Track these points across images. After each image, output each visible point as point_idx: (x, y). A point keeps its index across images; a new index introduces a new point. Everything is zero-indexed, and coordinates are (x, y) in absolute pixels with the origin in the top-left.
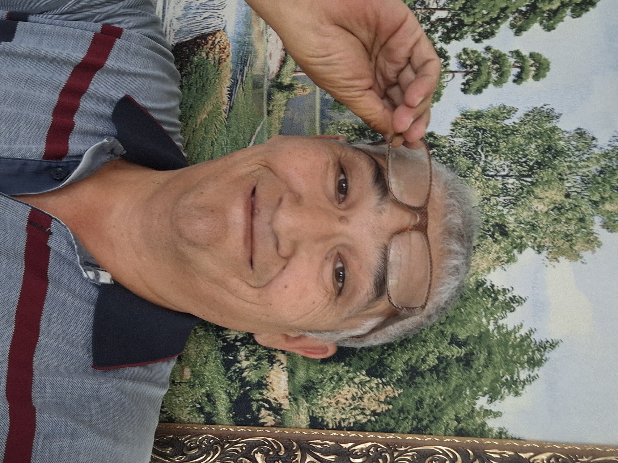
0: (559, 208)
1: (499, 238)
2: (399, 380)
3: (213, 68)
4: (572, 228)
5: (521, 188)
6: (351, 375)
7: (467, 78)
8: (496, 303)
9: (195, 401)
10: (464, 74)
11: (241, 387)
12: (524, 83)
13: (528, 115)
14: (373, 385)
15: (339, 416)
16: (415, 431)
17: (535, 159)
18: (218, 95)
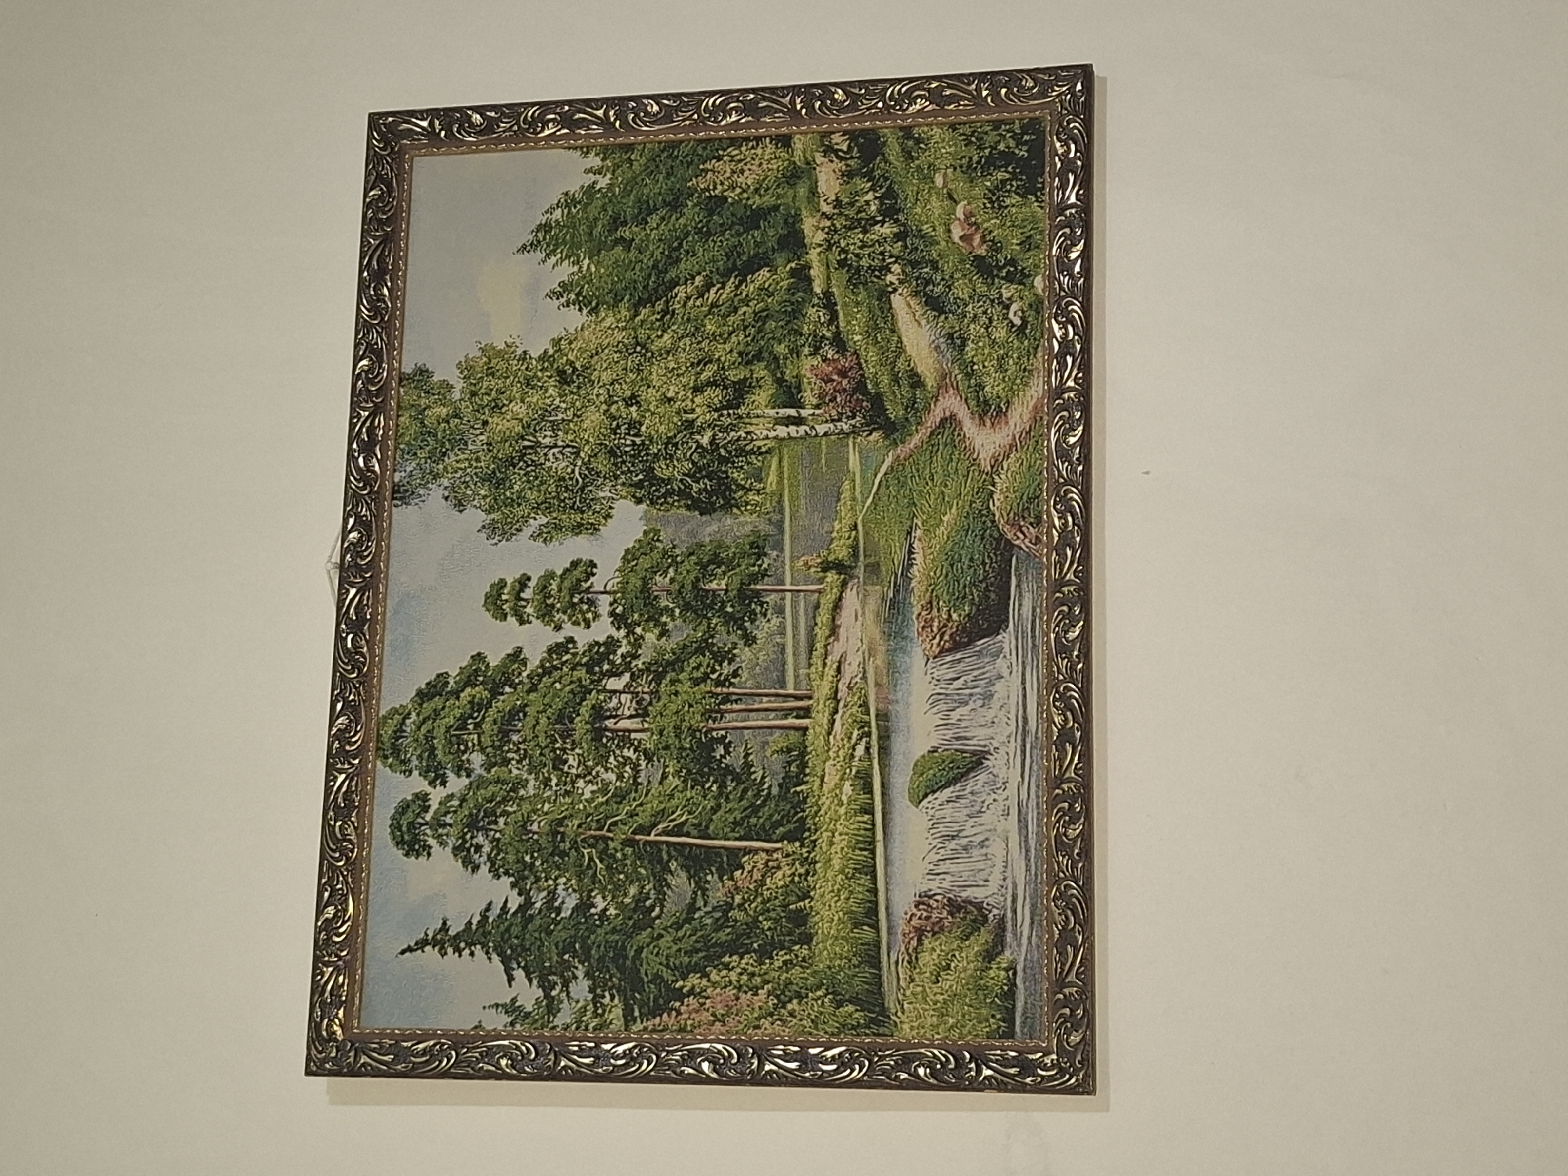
0: (497, 408)
1: (568, 367)
2: (692, 195)
4: (485, 384)
5: (536, 432)
6: (745, 195)
7: (589, 583)
8: (578, 289)
10: (592, 590)
11: (872, 170)
12: (518, 576)
13: (517, 530)
14: (719, 187)
15: (759, 151)
16: (675, 145)
17: (516, 470)
18: (929, 551)
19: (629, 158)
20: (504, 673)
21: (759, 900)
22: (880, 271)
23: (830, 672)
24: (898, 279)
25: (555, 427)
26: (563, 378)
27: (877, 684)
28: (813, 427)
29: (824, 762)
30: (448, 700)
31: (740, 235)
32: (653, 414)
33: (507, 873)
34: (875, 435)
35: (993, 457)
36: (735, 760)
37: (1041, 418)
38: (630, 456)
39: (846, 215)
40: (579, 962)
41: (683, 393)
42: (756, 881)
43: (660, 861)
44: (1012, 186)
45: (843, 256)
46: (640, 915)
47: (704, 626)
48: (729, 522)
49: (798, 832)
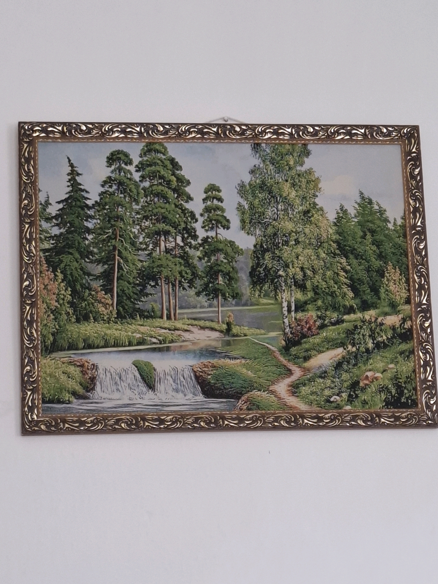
0: (293, 185)
1: (311, 214)
2: (385, 263)
3: (218, 370)
4: (303, 180)
6: (385, 286)
7: (220, 227)
8: (344, 217)
9: (404, 360)
10: (218, 228)
11: (396, 338)
12: (223, 197)
13: (242, 196)
14: (388, 275)
15: (404, 291)
16: (406, 256)
17: (267, 195)
18: (236, 366)
19: (401, 237)
20: (182, 193)
21: (93, 301)
22: (353, 342)
23: (186, 327)
24: (349, 351)
25: (286, 210)
26: (306, 213)
27: (181, 346)
28: (286, 317)
29: (149, 326)
30: (171, 170)
31: (368, 284)
32: (292, 251)
33: (101, 199)
34: (284, 343)
35: (276, 391)
36: (150, 289)
37: (291, 410)
38: (274, 242)
39: (376, 328)
40: (66, 230)
41: (301, 263)
42: (100, 300)
43: (108, 261)
44: (389, 396)
45: (359, 327)
46: (86, 254)
47: (203, 275)
48: (247, 284)
49: (120, 316)
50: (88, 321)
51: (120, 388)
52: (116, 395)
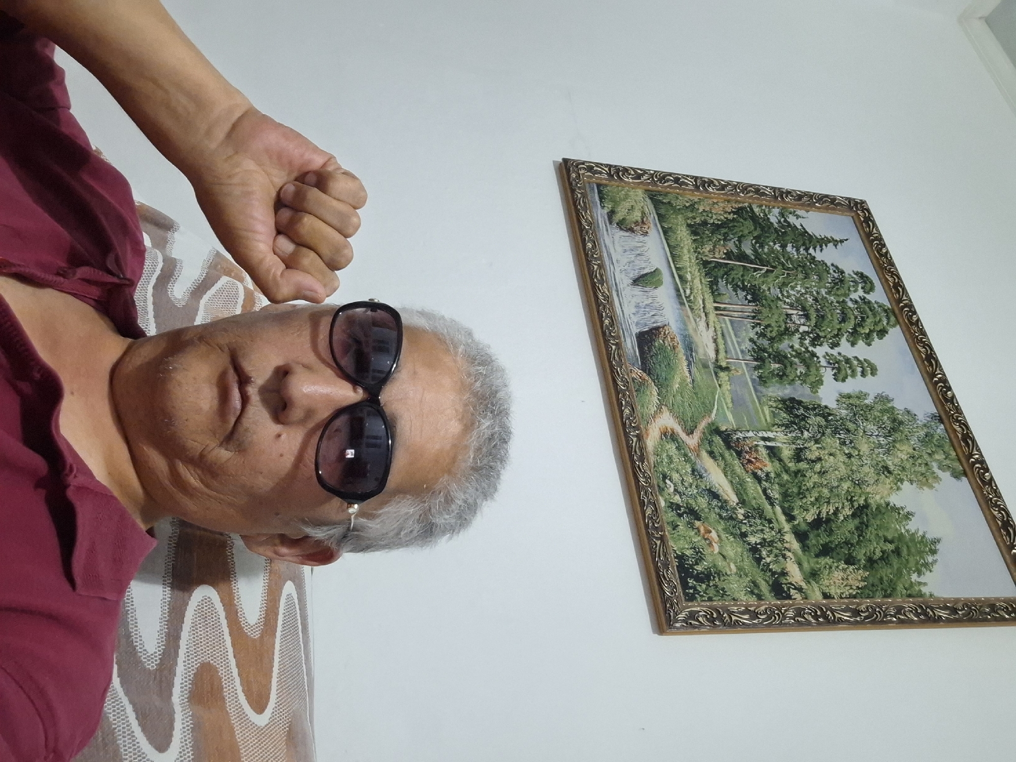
0: (913, 457)
1: (888, 475)
2: (865, 566)
3: (671, 351)
4: (923, 469)
5: (888, 444)
6: (836, 564)
7: (834, 371)
8: (901, 516)
9: (746, 587)
10: (831, 368)
11: (772, 575)
12: (867, 377)
13: (876, 398)
14: (851, 570)
15: (839, 591)
16: (885, 596)
17: (889, 425)
18: (681, 371)
19: (907, 590)
20: (855, 337)
21: (713, 241)
22: (749, 516)
23: (711, 324)
24: (737, 510)
25: (880, 446)
26: (886, 468)
27: (688, 317)
28: (756, 435)
29: (702, 289)
31: (830, 542)
32: (836, 448)
33: (819, 262)
34: (723, 428)
35: (662, 413)
36: (742, 294)
37: (644, 427)
39: (777, 549)
40: (778, 228)
41: (826, 457)
42: (717, 248)
43: (759, 259)
44: (691, 561)
45: (771, 525)
46: (759, 240)
47: (774, 348)
48: (780, 394)
49: (705, 263)
50: (692, 233)
51: (628, 253)
52: (619, 249)
